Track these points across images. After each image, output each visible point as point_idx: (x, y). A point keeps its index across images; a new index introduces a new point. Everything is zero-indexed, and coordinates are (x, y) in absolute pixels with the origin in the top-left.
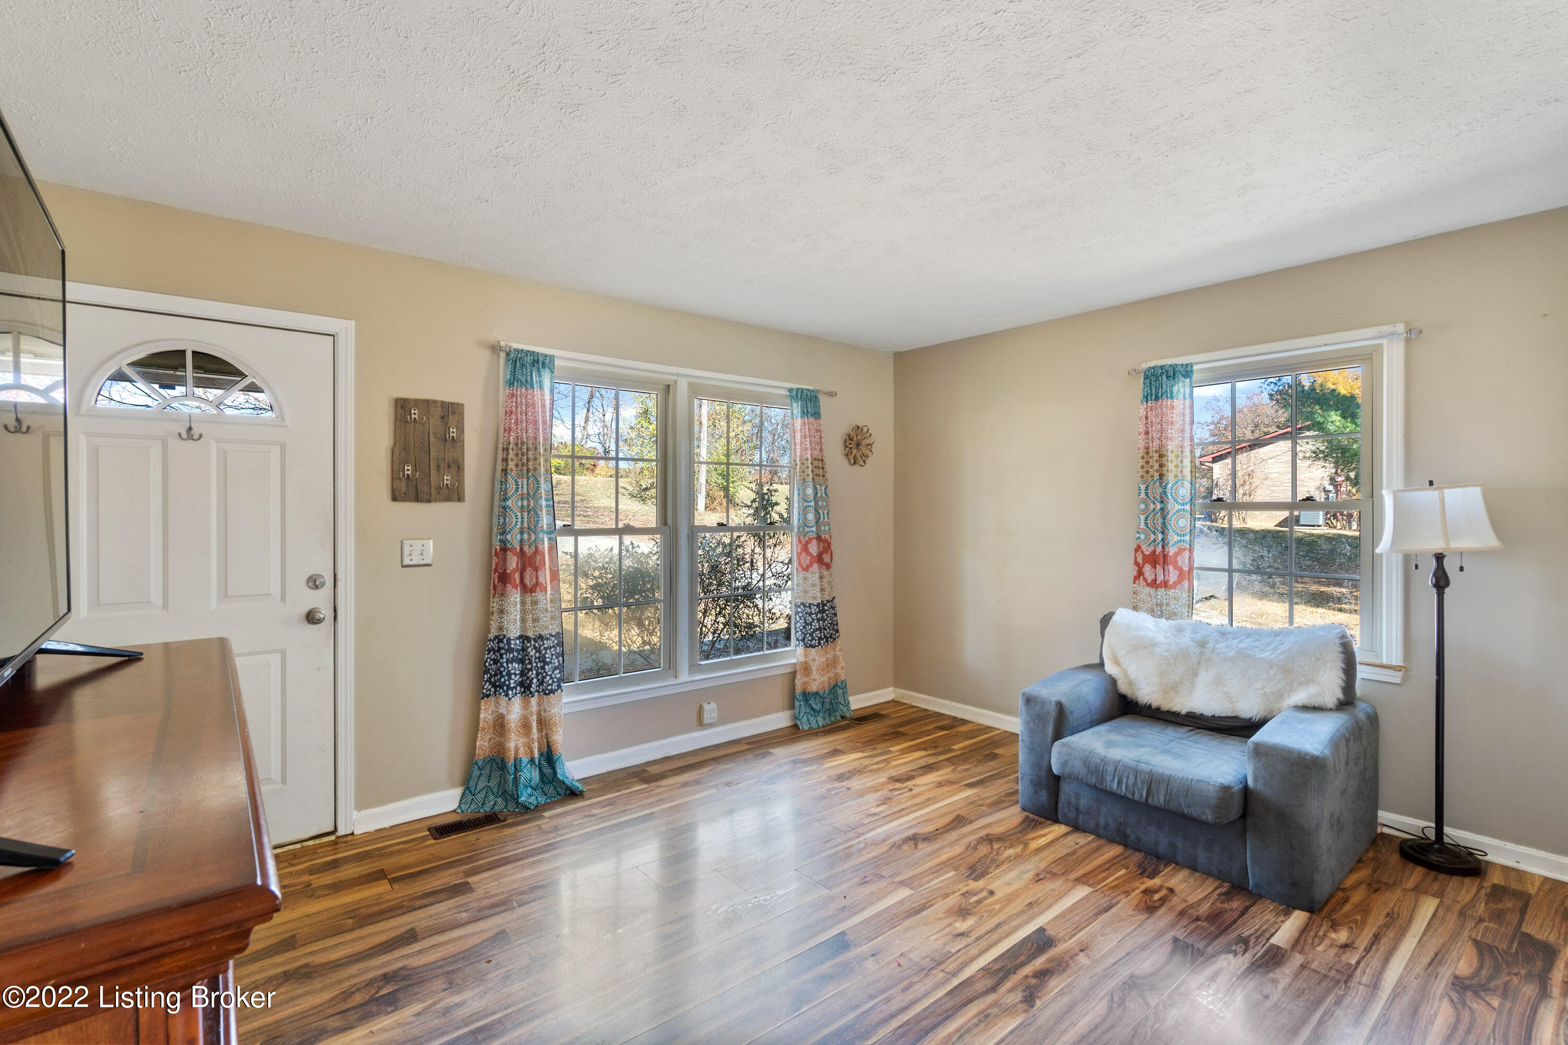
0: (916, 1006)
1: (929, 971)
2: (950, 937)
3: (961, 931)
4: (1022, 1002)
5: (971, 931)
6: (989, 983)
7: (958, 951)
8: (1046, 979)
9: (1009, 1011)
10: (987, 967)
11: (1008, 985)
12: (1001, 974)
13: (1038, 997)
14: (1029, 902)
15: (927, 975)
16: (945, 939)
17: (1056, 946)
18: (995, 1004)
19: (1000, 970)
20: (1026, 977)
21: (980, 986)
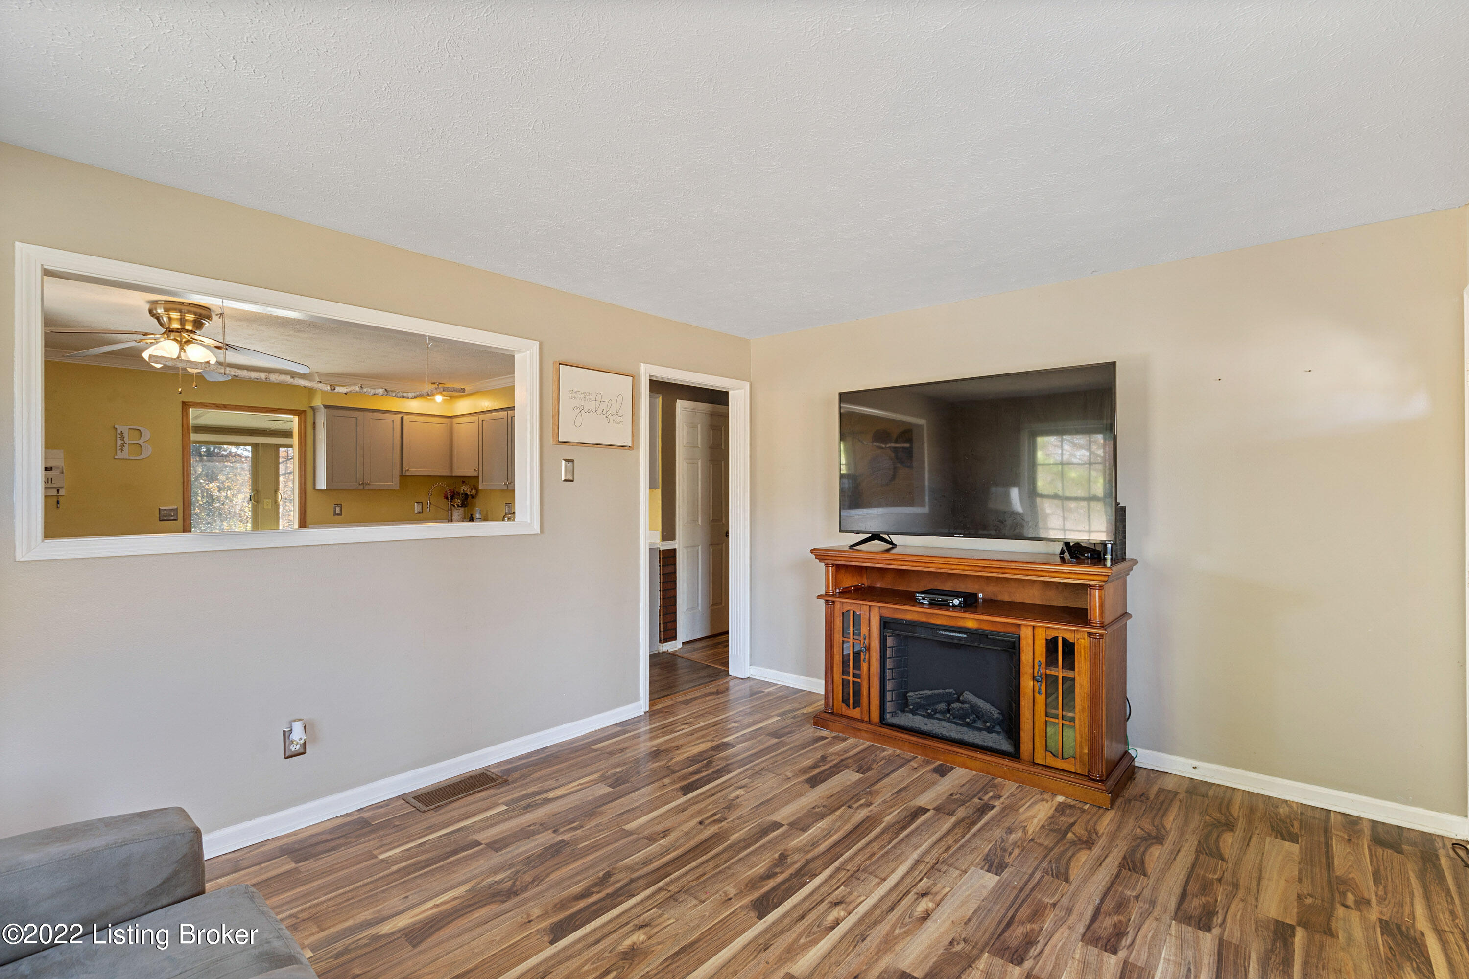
0: (861, 846)
1: (859, 869)
2: (847, 900)
3: (838, 908)
4: (788, 856)
5: (829, 908)
6: (812, 866)
7: (838, 888)
8: (767, 872)
9: (798, 850)
10: (813, 877)
11: (797, 866)
12: (802, 872)
13: (776, 859)
14: (768, 951)
15: (859, 866)
16: (851, 898)
17: (752, 901)
18: (809, 851)
19: (803, 876)
20: (782, 873)
21: (819, 863)
